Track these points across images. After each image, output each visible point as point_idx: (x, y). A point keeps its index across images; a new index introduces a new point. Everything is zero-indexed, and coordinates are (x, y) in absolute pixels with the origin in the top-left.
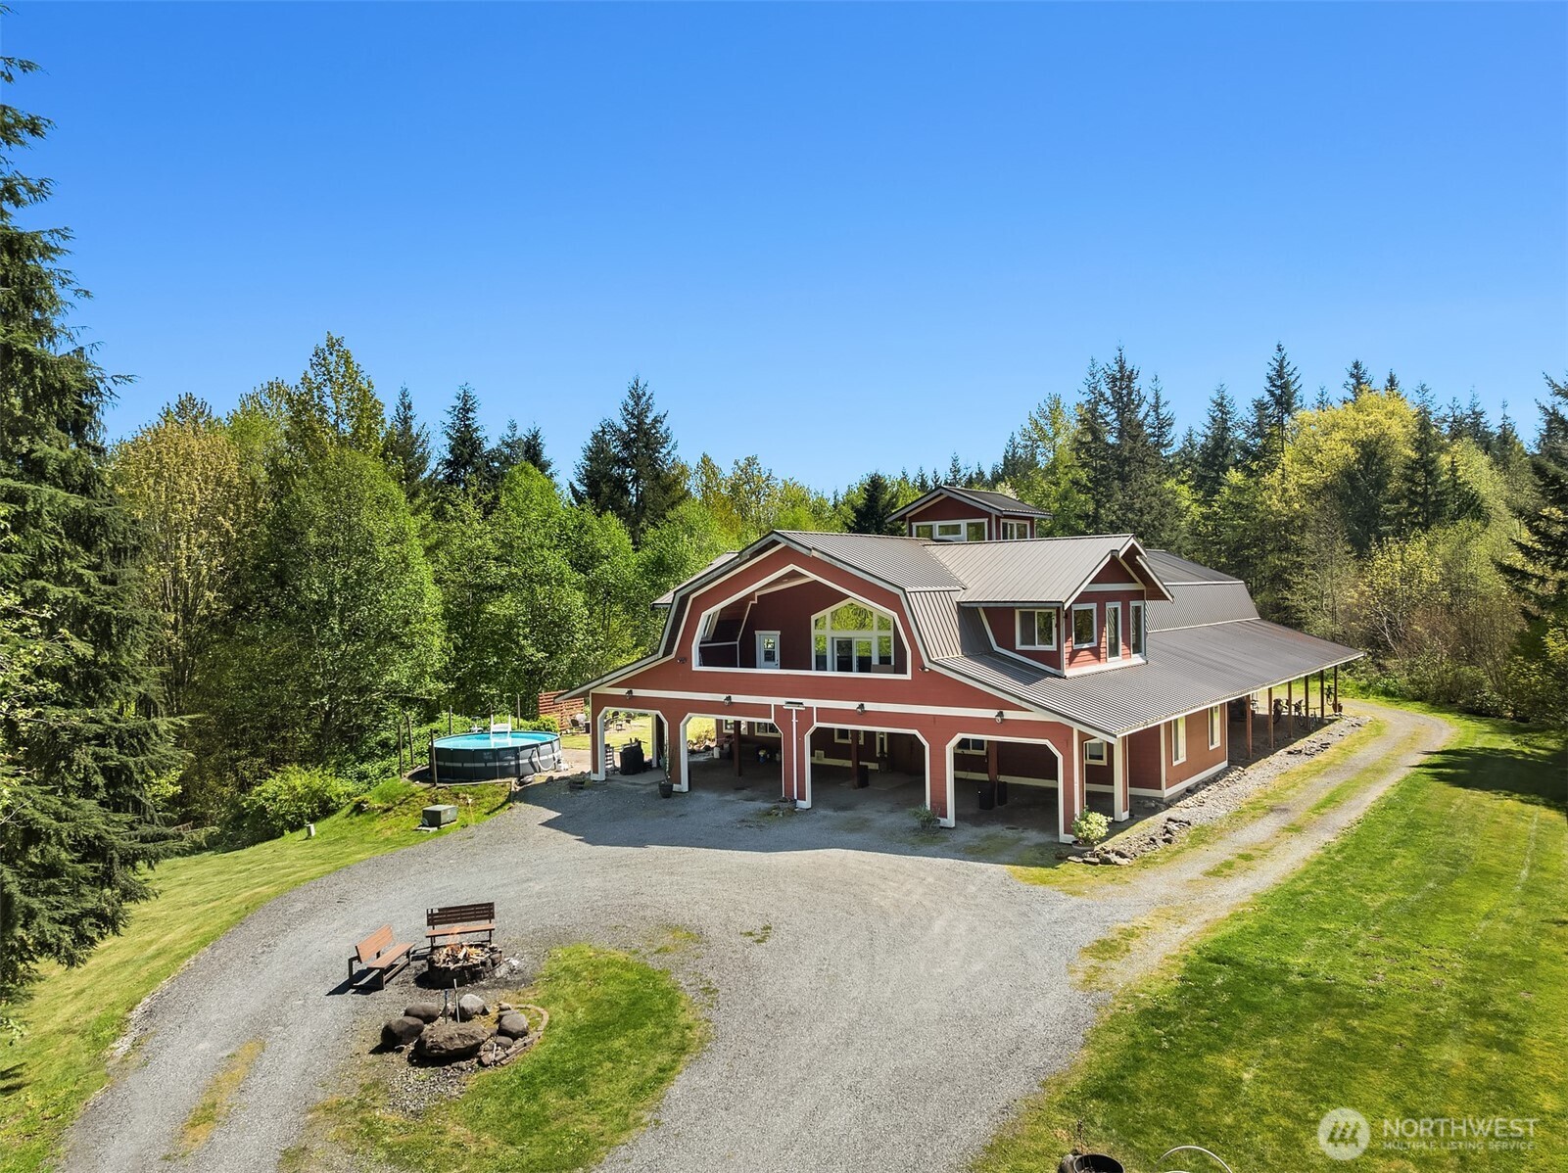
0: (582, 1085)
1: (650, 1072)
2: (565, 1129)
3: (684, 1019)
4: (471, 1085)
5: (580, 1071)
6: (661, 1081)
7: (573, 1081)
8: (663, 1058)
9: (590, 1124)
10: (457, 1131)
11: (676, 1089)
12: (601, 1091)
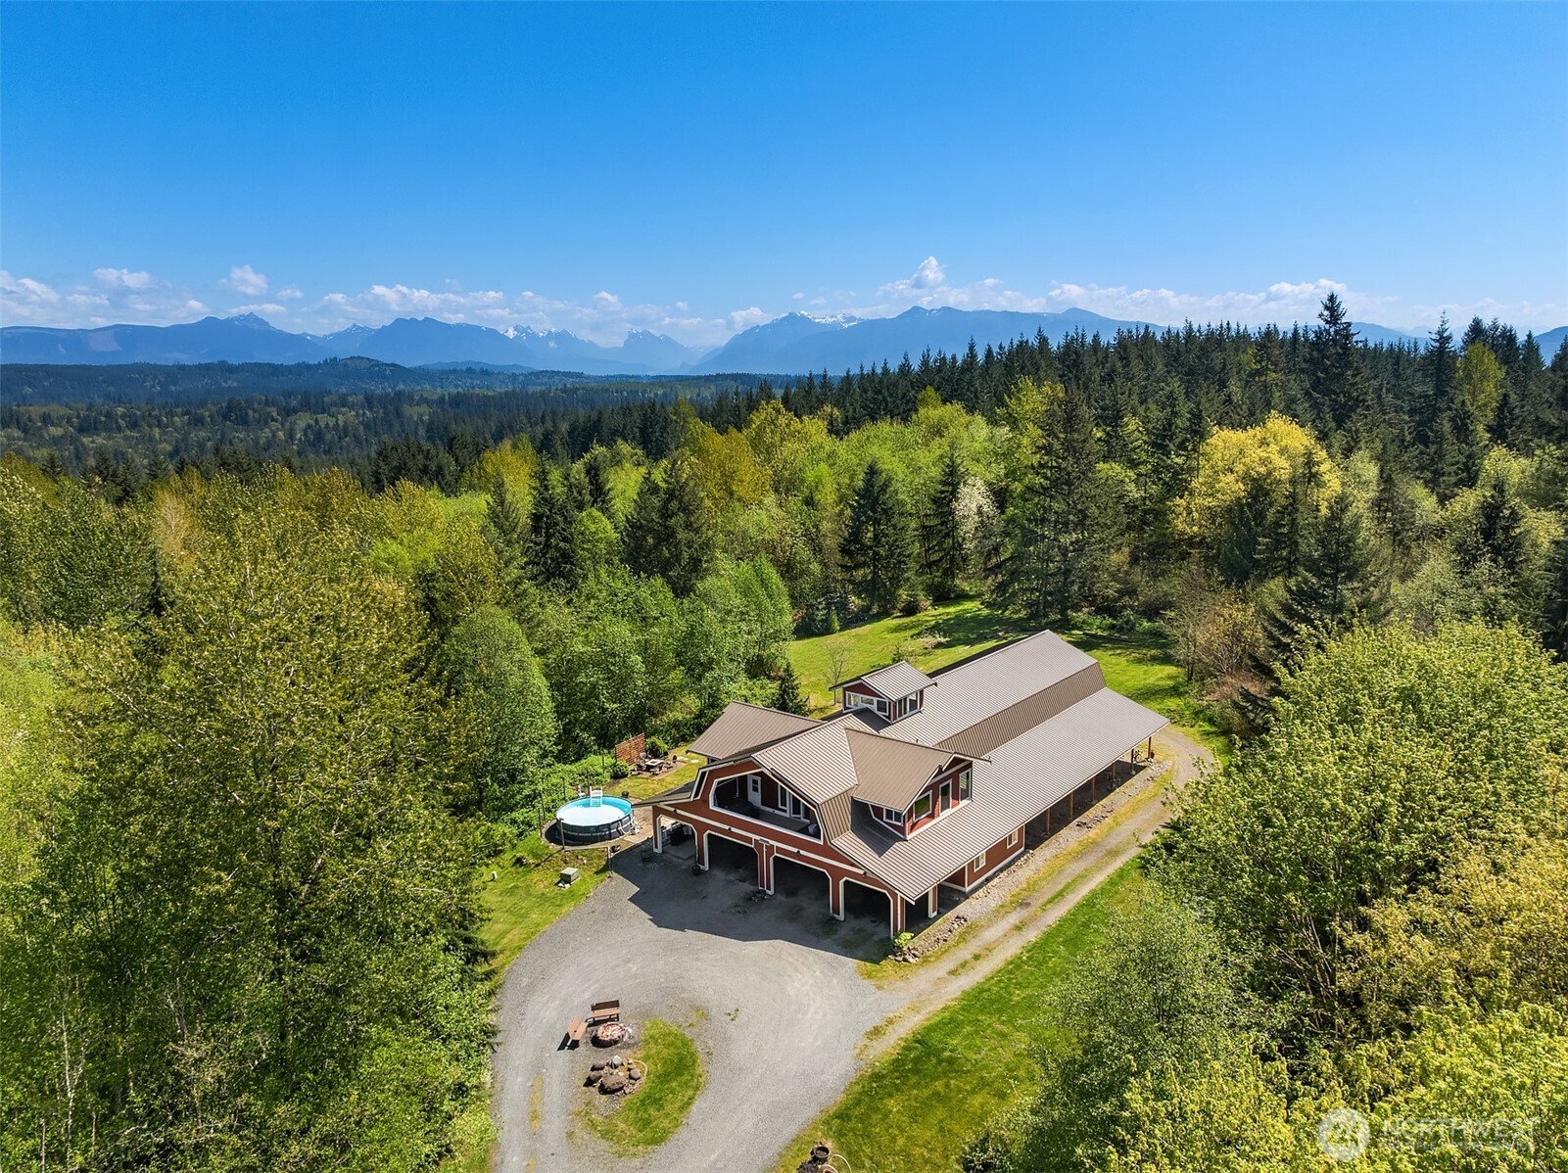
0: (662, 1106)
1: (686, 1099)
2: (657, 1126)
3: (699, 1070)
4: (623, 1104)
5: (661, 1099)
6: (689, 1104)
7: (658, 1103)
8: (690, 1092)
9: (665, 1123)
10: (622, 1126)
11: (694, 1108)
12: (668, 1108)
